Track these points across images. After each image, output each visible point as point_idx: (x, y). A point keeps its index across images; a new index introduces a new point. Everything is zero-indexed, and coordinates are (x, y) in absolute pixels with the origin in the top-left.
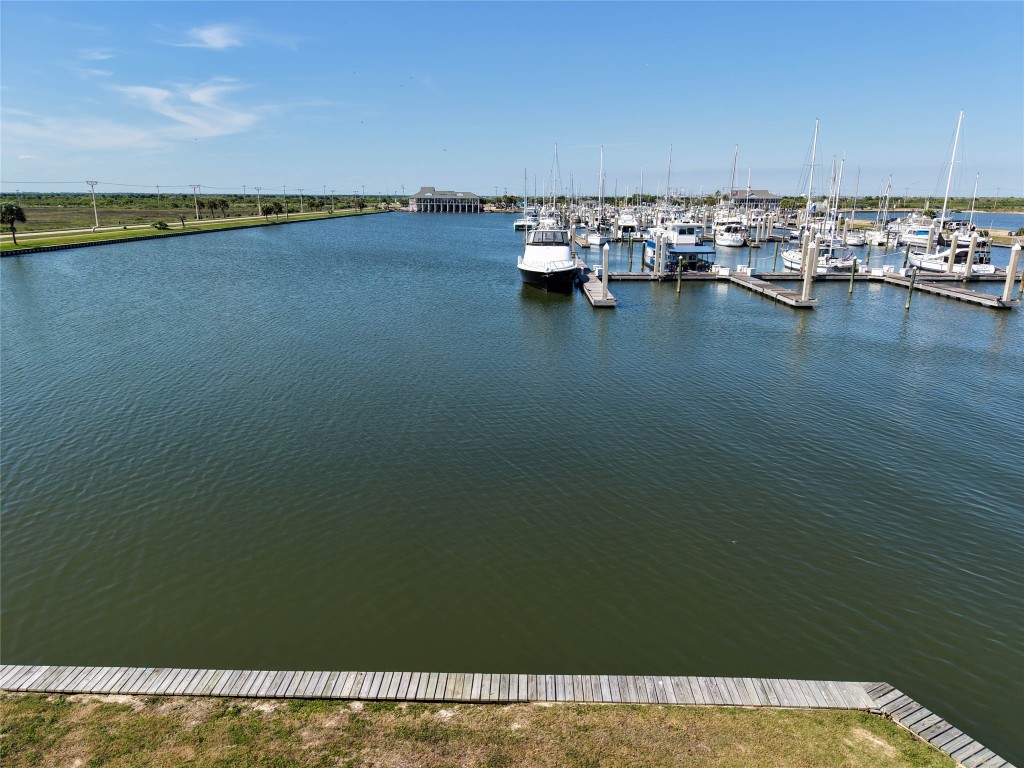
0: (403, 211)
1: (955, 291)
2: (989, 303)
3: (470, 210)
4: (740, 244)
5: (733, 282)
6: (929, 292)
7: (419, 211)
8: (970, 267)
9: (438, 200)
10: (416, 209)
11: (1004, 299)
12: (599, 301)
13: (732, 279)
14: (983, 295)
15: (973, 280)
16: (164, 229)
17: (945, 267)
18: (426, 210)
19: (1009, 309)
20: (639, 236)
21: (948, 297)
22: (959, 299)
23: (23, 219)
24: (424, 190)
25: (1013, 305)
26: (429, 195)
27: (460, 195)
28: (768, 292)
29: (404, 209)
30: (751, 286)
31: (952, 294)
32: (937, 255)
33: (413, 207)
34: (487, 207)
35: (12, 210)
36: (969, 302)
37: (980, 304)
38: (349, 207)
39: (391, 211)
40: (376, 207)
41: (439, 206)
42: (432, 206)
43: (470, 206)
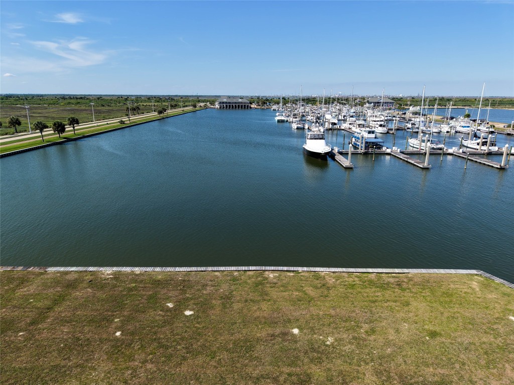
0: (211, 108)
1: (483, 161)
2: (496, 166)
3: (245, 108)
4: (386, 132)
5: (393, 155)
6: (472, 160)
7: (220, 108)
8: (488, 148)
9: (229, 103)
10: (219, 107)
11: (502, 165)
12: (347, 165)
13: (392, 153)
14: (494, 163)
15: (490, 154)
16: (124, 123)
17: (478, 147)
18: (224, 108)
19: (504, 169)
20: (339, 127)
21: (480, 163)
22: (484, 164)
25: (505, 167)
26: (225, 100)
27: (240, 100)
28: (409, 161)
29: (212, 106)
30: (401, 157)
31: (482, 162)
32: (474, 142)
33: (217, 106)
34: (253, 106)
36: (489, 165)
37: (493, 167)
38: (187, 106)
39: (207, 108)
40: (200, 106)
41: (230, 106)
42: (227, 106)
43: (245, 106)
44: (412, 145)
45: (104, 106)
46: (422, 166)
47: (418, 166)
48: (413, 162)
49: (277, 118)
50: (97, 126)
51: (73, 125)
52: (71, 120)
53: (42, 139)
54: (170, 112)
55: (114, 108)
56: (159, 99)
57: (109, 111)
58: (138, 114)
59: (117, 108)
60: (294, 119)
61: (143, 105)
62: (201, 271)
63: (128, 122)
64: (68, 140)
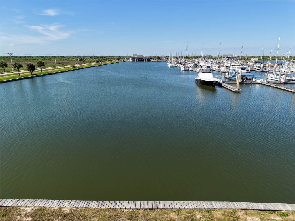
0: (127, 61)
3: (147, 61)
7: (133, 61)
9: (138, 58)
10: (132, 61)
12: (236, 90)
13: (261, 83)
16: (74, 68)
18: (135, 61)
23: (44, 66)
24: (134, 55)
26: (136, 56)
27: (145, 57)
28: (279, 87)
29: (128, 60)
30: (271, 85)
33: (131, 60)
34: (152, 60)
35: (41, 63)
38: (113, 60)
39: (125, 61)
40: (121, 60)
41: (138, 60)
42: (137, 60)
43: (147, 60)
44: (270, 78)
45: (64, 60)
46: (293, 91)
47: (288, 91)
48: (283, 88)
49: (169, 65)
50: (57, 69)
51: (41, 67)
52: (39, 63)
53: (19, 75)
54: (103, 62)
55: (70, 61)
56: (97, 57)
57: (67, 63)
58: (84, 63)
59: (72, 61)
60: (180, 65)
61: (87, 60)
62: (150, 209)
63: (78, 67)
64: (37, 76)
